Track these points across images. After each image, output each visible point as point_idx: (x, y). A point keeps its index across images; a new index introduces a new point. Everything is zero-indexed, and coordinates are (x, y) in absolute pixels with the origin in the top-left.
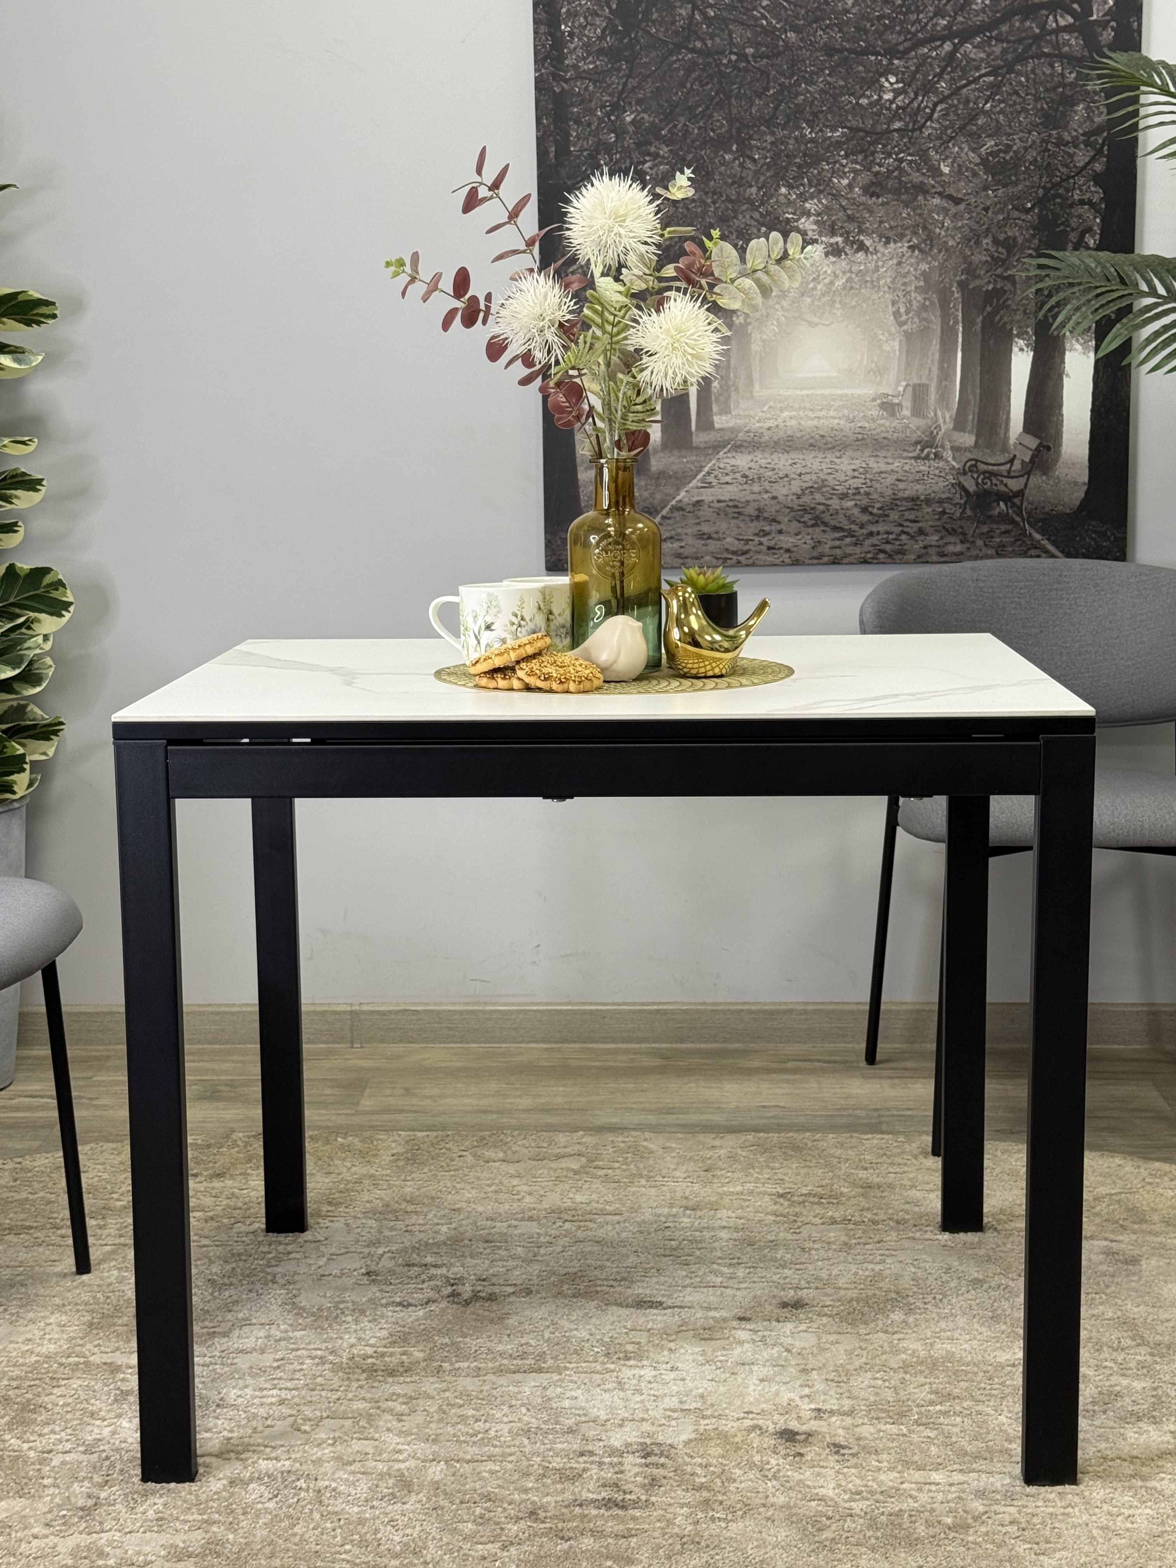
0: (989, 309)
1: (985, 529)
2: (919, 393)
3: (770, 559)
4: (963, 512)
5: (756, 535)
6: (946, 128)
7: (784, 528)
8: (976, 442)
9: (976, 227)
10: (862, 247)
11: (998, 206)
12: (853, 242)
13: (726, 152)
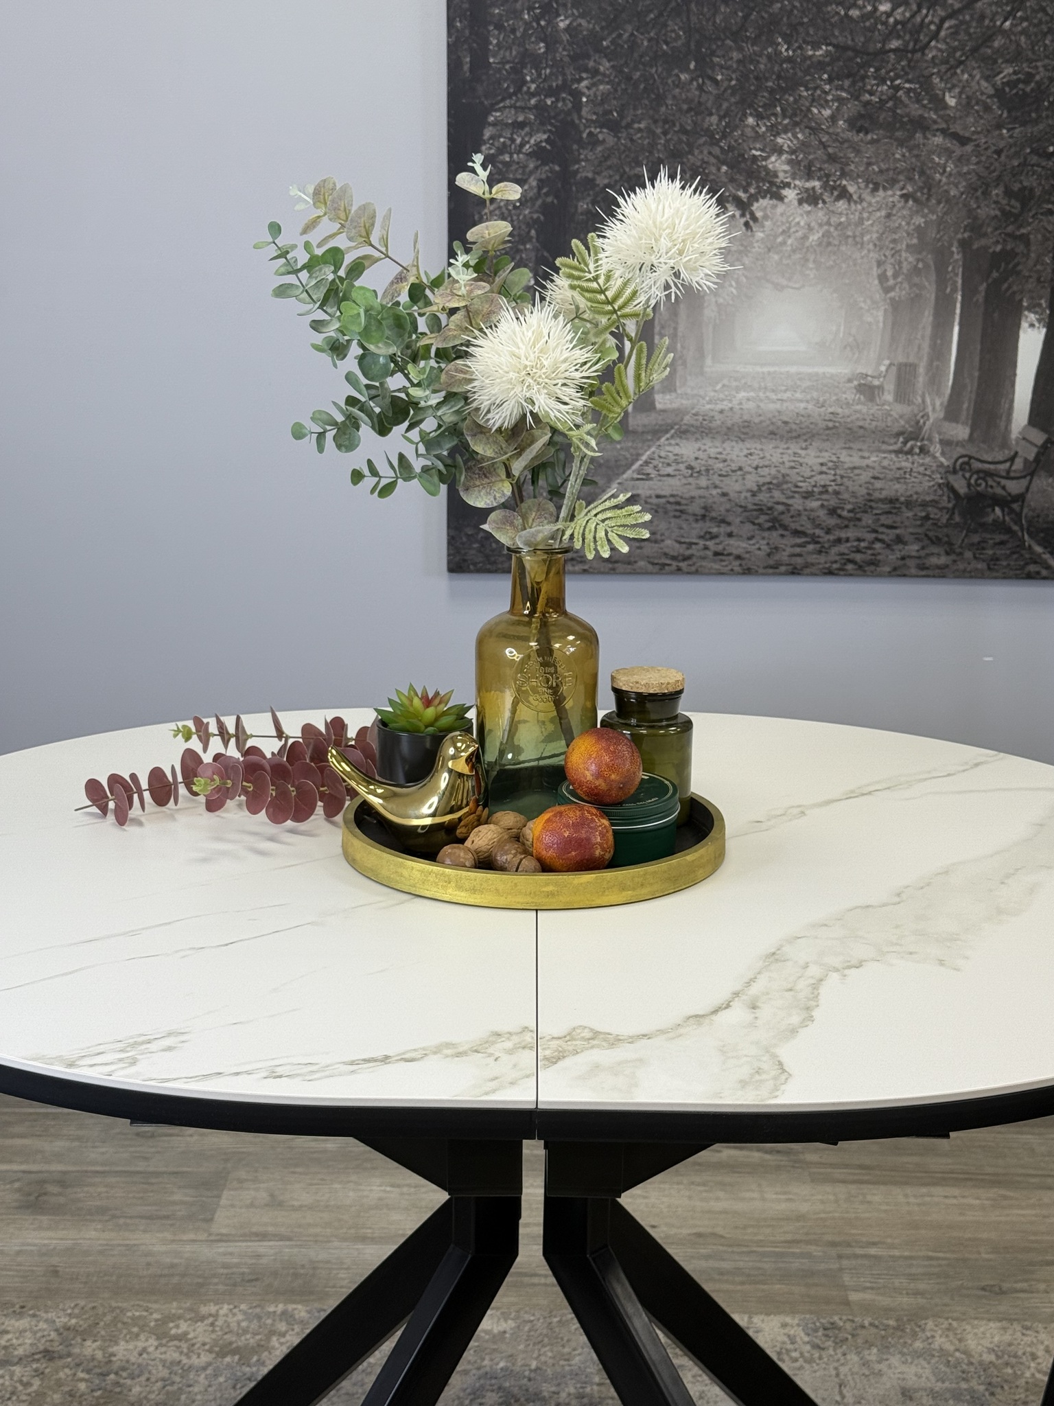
0: (995, 275)
1: (976, 538)
2: (905, 375)
3: (716, 566)
4: (951, 518)
5: (701, 537)
6: (955, 49)
7: (735, 531)
8: (971, 435)
9: (985, 174)
10: (844, 194)
11: (1013, 150)
12: (834, 188)
13: (681, 72)
